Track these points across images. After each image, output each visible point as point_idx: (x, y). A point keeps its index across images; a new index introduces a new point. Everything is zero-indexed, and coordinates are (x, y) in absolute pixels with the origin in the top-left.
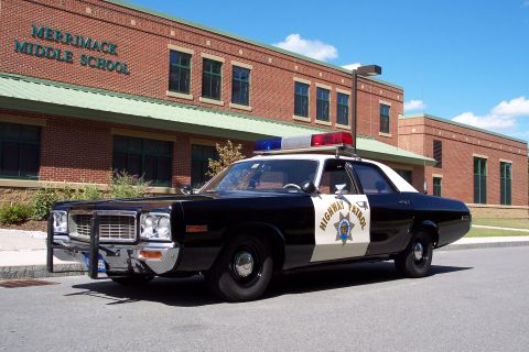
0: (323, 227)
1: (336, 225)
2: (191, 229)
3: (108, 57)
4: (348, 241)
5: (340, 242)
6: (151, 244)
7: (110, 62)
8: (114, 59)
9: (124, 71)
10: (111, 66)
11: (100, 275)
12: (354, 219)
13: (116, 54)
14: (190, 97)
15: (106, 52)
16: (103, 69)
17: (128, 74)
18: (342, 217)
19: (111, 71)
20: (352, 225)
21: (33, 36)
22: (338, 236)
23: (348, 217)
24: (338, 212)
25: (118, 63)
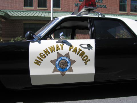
0: (38, 63)
1: (53, 62)
3: (100, 4)
4: (68, 73)
5: (59, 73)
7: (101, 5)
8: (102, 4)
9: (105, 7)
10: (101, 6)
13: (103, 3)
14: (127, 12)
15: (99, 3)
16: (99, 7)
17: (106, 8)
19: (101, 8)
20: (73, 62)
21: (79, 2)
23: (67, 55)
25: (103, 5)
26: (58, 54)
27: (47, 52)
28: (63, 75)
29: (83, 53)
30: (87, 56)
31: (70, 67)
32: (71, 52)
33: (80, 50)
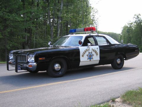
0: (83, 56)
1: (87, 55)
2: (40, 59)
4: (92, 60)
5: (89, 60)
6: (30, 63)
11: (18, 71)
12: (94, 53)
18: (89, 53)
20: (93, 55)
22: (88, 58)
23: (91, 53)
24: (88, 52)
26: (89, 52)
27: (85, 51)
28: (90, 61)
29: (96, 51)
30: (97, 53)
31: (92, 57)
32: (92, 51)
33: (95, 50)
